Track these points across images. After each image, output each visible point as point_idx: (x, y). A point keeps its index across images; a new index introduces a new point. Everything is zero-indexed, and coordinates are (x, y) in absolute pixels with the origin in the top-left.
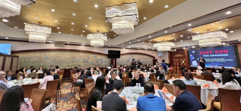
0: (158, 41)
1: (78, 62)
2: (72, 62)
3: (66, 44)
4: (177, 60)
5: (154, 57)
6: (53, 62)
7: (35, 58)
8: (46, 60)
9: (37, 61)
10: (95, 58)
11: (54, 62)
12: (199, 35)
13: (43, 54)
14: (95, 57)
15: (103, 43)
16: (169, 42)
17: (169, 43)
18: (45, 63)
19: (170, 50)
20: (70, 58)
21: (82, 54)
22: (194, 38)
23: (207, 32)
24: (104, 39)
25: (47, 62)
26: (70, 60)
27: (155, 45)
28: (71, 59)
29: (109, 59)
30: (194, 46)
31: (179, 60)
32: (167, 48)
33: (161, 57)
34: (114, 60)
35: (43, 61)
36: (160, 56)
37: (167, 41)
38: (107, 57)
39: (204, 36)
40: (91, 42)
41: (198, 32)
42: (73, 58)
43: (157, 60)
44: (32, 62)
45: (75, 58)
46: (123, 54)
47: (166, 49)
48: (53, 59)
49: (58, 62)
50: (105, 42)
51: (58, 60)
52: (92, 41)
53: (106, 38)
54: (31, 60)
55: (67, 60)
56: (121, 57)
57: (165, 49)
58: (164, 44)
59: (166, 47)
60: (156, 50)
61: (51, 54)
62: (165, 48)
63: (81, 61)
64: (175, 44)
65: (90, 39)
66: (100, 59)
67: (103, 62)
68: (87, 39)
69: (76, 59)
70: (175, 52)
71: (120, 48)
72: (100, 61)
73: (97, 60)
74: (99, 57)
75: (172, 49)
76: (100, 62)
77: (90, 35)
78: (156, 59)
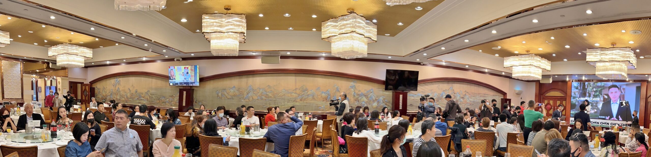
0: (516, 52)
1: (313, 98)
2: (301, 100)
3: (283, 57)
4: (551, 102)
5: (504, 94)
6: (262, 99)
7: (232, 91)
8: (250, 95)
9: (235, 96)
10: (353, 90)
11: (263, 97)
12: (599, 52)
13: (244, 82)
14: (352, 87)
15: (366, 47)
16: (539, 58)
17: (540, 61)
18: (247, 100)
19: (540, 77)
20: (296, 89)
21: (320, 81)
22: (590, 55)
23: (612, 46)
24: (367, 35)
25: (251, 99)
26: (297, 95)
27: (509, 62)
28: (298, 91)
29: (389, 94)
30: (585, 75)
31: (555, 103)
32: (534, 73)
33: (518, 94)
34: (401, 96)
35: (245, 96)
36: (517, 92)
37: (536, 55)
38: (384, 86)
39: (606, 55)
40: (333, 45)
41: (597, 45)
42: (304, 91)
43: (510, 100)
44: (228, 97)
45: (306, 90)
46: (426, 81)
47: (532, 75)
48: (262, 92)
49: (270, 99)
50: (371, 43)
51: (270, 95)
52: (334, 42)
53: (372, 32)
54: (225, 93)
55: (290, 95)
56: (420, 87)
57: (529, 75)
58: (527, 61)
59: (533, 69)
60: (509, 77)
61: (258, 81)
62: (530, 73)
63: (319, 97)
64: (551, 66)
65: (329, 35)
66: (365, 92)
67: (374, 101)
68: (323, 36)
69: (309, 93)
70: (550, 84)
71: (419, 64)
72: (366, 96)
73: (358, 95)
74: (363, 87)
75: (543, 76)
76: (365, 99)
77: (329, 23)
78: (508, 98)
